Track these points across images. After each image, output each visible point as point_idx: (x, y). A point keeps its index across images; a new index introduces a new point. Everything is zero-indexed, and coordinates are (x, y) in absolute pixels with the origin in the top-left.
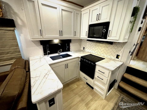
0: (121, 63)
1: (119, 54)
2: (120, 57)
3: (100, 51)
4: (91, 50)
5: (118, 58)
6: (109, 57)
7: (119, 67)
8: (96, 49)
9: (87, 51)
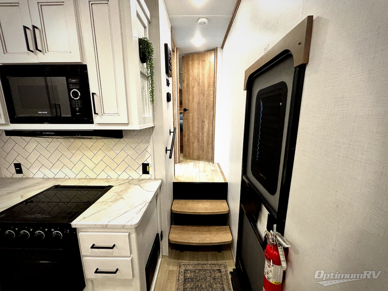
0: (158, 183)
1: (146, 162)
2: (151, 169)
3: (91, 165)
4: (55, 171)
5: (148, 173)
6: (125, 176)
7: (156, 196)
8: (75, 159)
9: (39, 175)
